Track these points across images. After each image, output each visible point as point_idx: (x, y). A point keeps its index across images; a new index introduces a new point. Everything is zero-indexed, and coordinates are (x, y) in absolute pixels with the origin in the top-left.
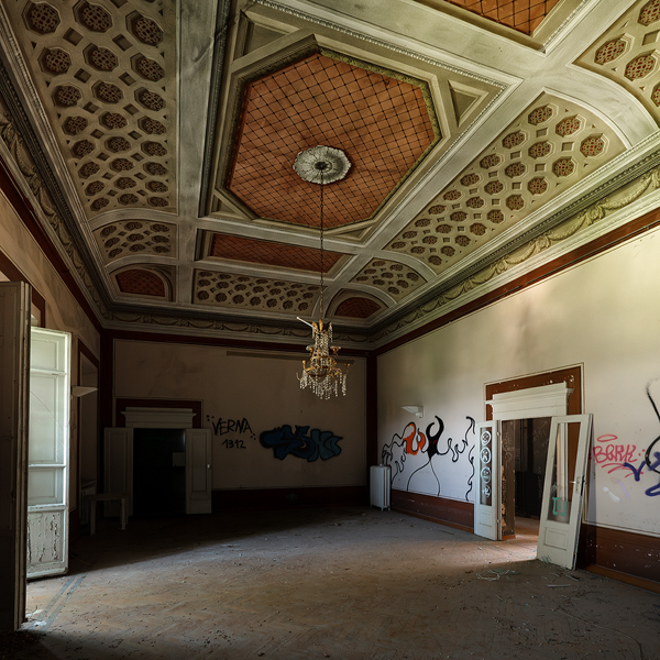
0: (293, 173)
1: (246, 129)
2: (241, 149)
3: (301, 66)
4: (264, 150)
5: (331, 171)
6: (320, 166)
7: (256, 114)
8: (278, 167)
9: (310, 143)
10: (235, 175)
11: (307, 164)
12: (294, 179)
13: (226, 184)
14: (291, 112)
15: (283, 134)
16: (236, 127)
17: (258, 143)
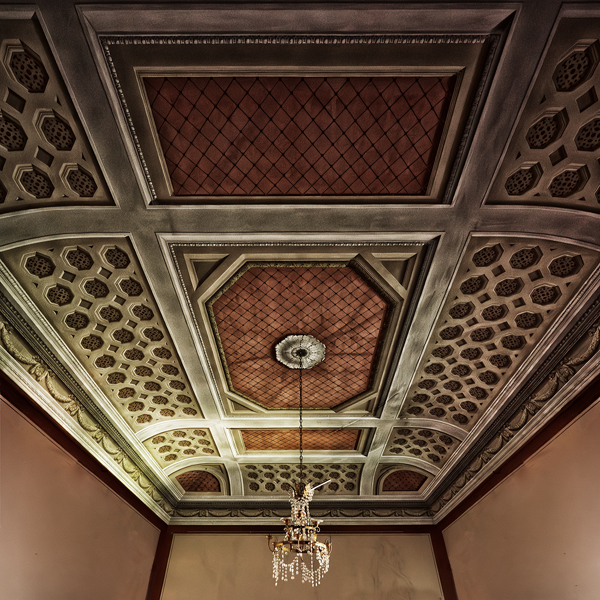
0: (323, 341)
1: (369, 366)
2: (372, 350)
3: (338, 402)
4: (354, 355)
5: (290, 350)
6: (302, 353)
7: (361, 376)
8: (339, 343)
9: (319, 369)
10: (378, 325)
11: (315, 352)
12: (319, 334)
13: (390, 307)
14: (339, 383)
15: (340, 369)
16: (376, 366)
17: (359, 358)
